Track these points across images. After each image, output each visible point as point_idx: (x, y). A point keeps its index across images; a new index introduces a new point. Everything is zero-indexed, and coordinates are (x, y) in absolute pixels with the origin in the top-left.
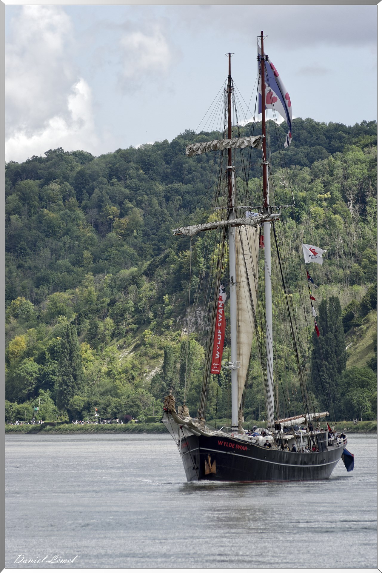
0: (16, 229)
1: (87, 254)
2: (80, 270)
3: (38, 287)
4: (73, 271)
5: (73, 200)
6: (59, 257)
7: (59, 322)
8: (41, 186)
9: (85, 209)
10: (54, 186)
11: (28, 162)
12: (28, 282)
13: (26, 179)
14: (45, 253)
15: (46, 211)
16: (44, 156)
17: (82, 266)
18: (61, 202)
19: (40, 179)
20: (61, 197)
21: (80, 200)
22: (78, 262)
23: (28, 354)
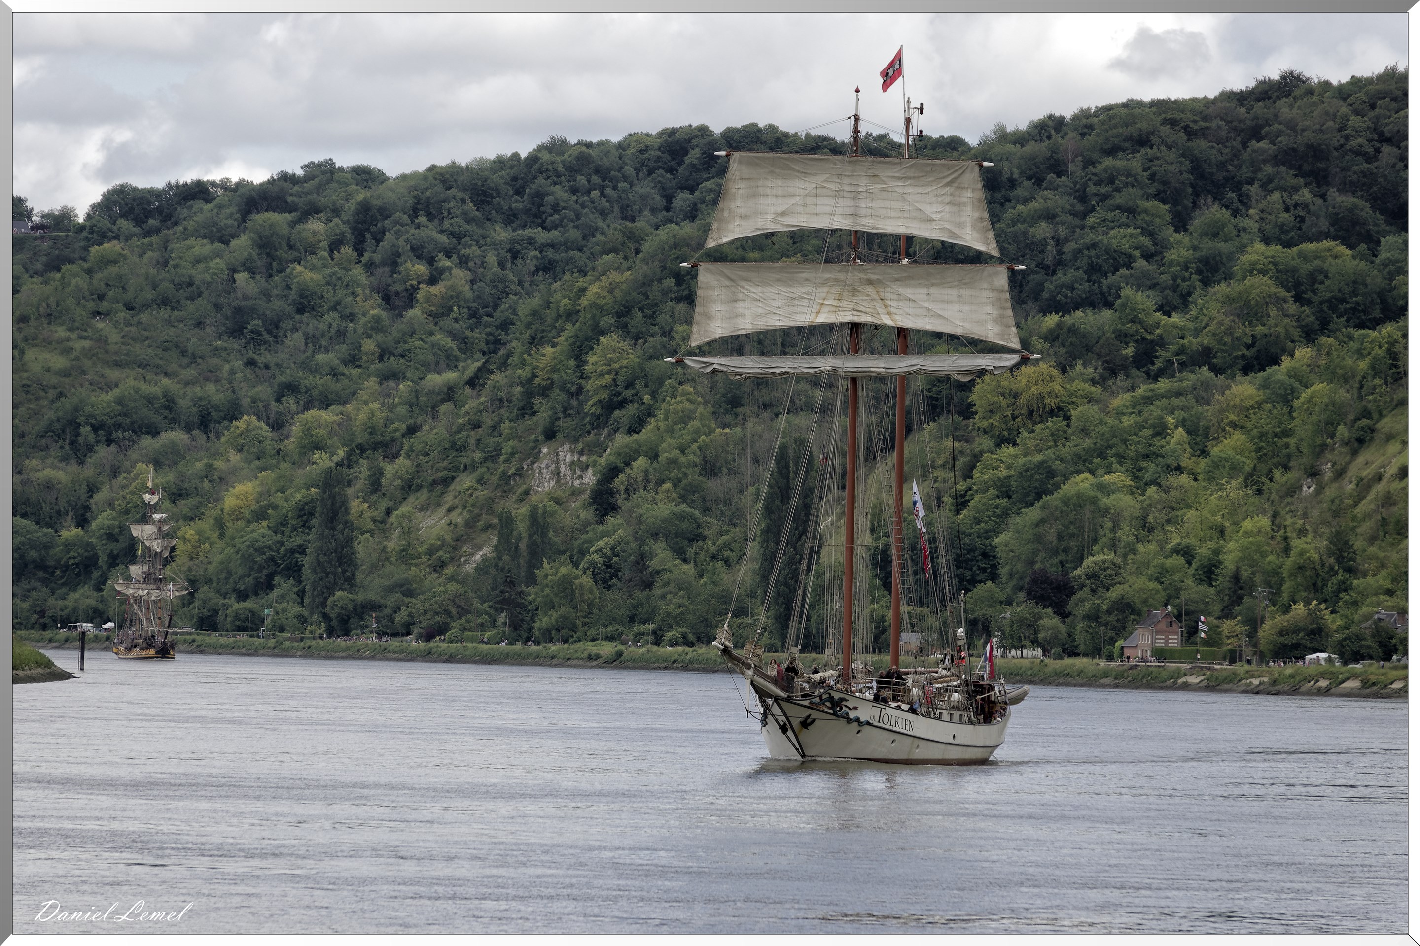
0: (245, 297)
1: (369, 345)
2: (355, 372)
3: (278, 400)
4: (343, 375)
5: (347, 251)
6: (319, 349)
7: (314, 463)
8: (293, 224)
9: (370, 267)
10: (316, 226)
11: (271, 182)
12: (264, 391)
13: (266, 211)
14: (295, 340)
15: (299, 268)
16: (300, 172)
17: (359, 366)
18: (326, 254)
19: (290, 212)
20: (324, 244)
21: (359, 250)
22: (353, 360)
23: (260, 515)
